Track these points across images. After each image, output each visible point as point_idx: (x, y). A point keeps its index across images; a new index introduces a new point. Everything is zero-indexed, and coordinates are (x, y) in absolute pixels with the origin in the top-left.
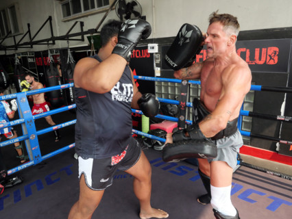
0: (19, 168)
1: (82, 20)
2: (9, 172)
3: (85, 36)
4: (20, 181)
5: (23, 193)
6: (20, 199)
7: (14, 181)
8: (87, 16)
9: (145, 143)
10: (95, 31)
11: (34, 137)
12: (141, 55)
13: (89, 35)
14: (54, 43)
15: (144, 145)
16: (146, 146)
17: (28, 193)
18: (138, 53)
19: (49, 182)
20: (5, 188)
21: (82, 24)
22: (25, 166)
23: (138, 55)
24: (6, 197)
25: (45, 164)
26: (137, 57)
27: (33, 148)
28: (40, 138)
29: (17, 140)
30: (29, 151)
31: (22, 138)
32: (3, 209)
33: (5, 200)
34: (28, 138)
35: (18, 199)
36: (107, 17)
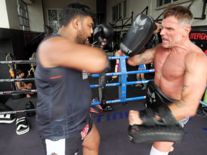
0: (113, 102)
2: (107, 102)
4: (111, 109)
5: (111, 117)
6: (109, 120)
7: (108, 108)
9: (204, 112)
11: (124, 85)
15: (202, 113)
16: (205, 115)
17: (114, 118)
20: (103, 111)
22: (115, 101)
24: (103, 115)
27: (123, 92)
28: (128, 86)
29: (114, 84)
30: (119, 93)
31: (118, 84)
32: (100, 121)
33: (102, 117)
34: (121, 85)
35: (108, 119)
36: (192, 6)
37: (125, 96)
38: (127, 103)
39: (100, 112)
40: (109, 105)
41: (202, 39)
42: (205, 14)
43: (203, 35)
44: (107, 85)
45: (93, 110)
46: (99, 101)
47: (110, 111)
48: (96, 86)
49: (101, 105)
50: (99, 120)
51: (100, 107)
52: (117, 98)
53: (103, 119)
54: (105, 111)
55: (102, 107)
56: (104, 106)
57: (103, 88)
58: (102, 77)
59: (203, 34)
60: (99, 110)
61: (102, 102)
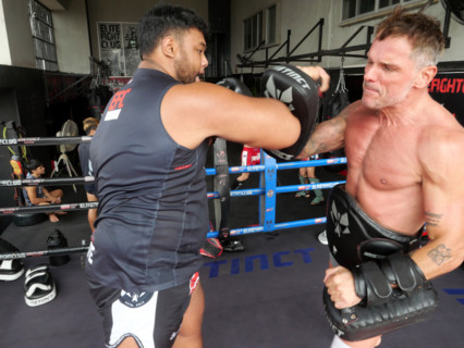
0: (245, 231)
1: (371, 23)
2: (233, 232)
4: (242, 248)
5: (242, 265)
6: (237, 272)
7: (235, 246)
11: (271, 194)
17: (249, 268)
19: (278, 263)
20: (224, 251)
21: (371, 30)
22: (252, 230)
24: (222, 262)
25: (277, 235)
27: (269, 209)
28: (280, 196)
29: (249, 192)
30: (261, 211)
31: (257, 191)
32: (216, 275)
33: (221, 267)
34: (264, 193)
35: (235, 271)
37: (273, 217)
38: (277, 233)
39: (216, 255)
40: (236, 238)
41: (442, 91)
42: (449, 35)
43: (446, 83)
44: (232, 193)
46: (215, 230)
47: (240, 251)
49: (220, 238)
50: (214, 274)
51: (217, 244)
52: (256, 223)
53: (224, 270)
54: (229, 252)
55: (222, 244)
56: (226, 241)
57: (224, 199)
58: (222, 176)
59: (445, 80)
60: (215, 250)
61: (220, 232)
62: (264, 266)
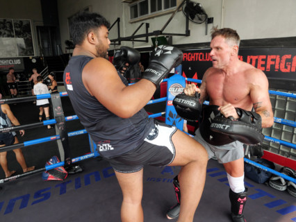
0: (82, 158)
1: (148, 21)
2: (73, 160)
3: (150, 38)
4: (81, 170)
5: (82, 181)
6: (80, 187)
7: (76, 169)
8: (153, 18)
10: (160, 32)
12: (205, 58)
13: (154, 37)
14: (119, 44)
17: (88, 182)
18: (201, 56)
19: (106, 174)
20: (69, 174)
21: (148, 25)
22: (86, 157)
23: (201, 58)
24: (68, 182)
26: (200, 60)
29: (82, 132)
30: (91, 144)
32: (65, 192)
33: (68, 185)
35: (78, 186)
36: (173, 19)
39: (63, 178)
40: (76, 164)
41: (189, 60)
42: (189, 29)
43: (190, 55)
44: (70, 134)
45: (51, 177)
46: (60, 161)
47: (79, 172)
48: (52, 138)
49: (65, 166)
50: (63, 191)
51: (63, 170)
52: (89, 152)
53: (70, 187)
54: (72, 174)
55: (66, 170)
56: (68, 167)
57: (63, 139)
58: (61, 123)
60: (62, 175)
61: (65, 161)
62: (98, 178)
